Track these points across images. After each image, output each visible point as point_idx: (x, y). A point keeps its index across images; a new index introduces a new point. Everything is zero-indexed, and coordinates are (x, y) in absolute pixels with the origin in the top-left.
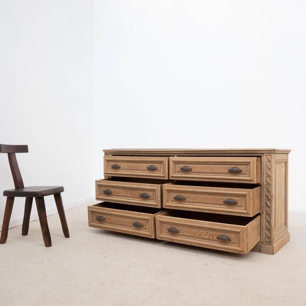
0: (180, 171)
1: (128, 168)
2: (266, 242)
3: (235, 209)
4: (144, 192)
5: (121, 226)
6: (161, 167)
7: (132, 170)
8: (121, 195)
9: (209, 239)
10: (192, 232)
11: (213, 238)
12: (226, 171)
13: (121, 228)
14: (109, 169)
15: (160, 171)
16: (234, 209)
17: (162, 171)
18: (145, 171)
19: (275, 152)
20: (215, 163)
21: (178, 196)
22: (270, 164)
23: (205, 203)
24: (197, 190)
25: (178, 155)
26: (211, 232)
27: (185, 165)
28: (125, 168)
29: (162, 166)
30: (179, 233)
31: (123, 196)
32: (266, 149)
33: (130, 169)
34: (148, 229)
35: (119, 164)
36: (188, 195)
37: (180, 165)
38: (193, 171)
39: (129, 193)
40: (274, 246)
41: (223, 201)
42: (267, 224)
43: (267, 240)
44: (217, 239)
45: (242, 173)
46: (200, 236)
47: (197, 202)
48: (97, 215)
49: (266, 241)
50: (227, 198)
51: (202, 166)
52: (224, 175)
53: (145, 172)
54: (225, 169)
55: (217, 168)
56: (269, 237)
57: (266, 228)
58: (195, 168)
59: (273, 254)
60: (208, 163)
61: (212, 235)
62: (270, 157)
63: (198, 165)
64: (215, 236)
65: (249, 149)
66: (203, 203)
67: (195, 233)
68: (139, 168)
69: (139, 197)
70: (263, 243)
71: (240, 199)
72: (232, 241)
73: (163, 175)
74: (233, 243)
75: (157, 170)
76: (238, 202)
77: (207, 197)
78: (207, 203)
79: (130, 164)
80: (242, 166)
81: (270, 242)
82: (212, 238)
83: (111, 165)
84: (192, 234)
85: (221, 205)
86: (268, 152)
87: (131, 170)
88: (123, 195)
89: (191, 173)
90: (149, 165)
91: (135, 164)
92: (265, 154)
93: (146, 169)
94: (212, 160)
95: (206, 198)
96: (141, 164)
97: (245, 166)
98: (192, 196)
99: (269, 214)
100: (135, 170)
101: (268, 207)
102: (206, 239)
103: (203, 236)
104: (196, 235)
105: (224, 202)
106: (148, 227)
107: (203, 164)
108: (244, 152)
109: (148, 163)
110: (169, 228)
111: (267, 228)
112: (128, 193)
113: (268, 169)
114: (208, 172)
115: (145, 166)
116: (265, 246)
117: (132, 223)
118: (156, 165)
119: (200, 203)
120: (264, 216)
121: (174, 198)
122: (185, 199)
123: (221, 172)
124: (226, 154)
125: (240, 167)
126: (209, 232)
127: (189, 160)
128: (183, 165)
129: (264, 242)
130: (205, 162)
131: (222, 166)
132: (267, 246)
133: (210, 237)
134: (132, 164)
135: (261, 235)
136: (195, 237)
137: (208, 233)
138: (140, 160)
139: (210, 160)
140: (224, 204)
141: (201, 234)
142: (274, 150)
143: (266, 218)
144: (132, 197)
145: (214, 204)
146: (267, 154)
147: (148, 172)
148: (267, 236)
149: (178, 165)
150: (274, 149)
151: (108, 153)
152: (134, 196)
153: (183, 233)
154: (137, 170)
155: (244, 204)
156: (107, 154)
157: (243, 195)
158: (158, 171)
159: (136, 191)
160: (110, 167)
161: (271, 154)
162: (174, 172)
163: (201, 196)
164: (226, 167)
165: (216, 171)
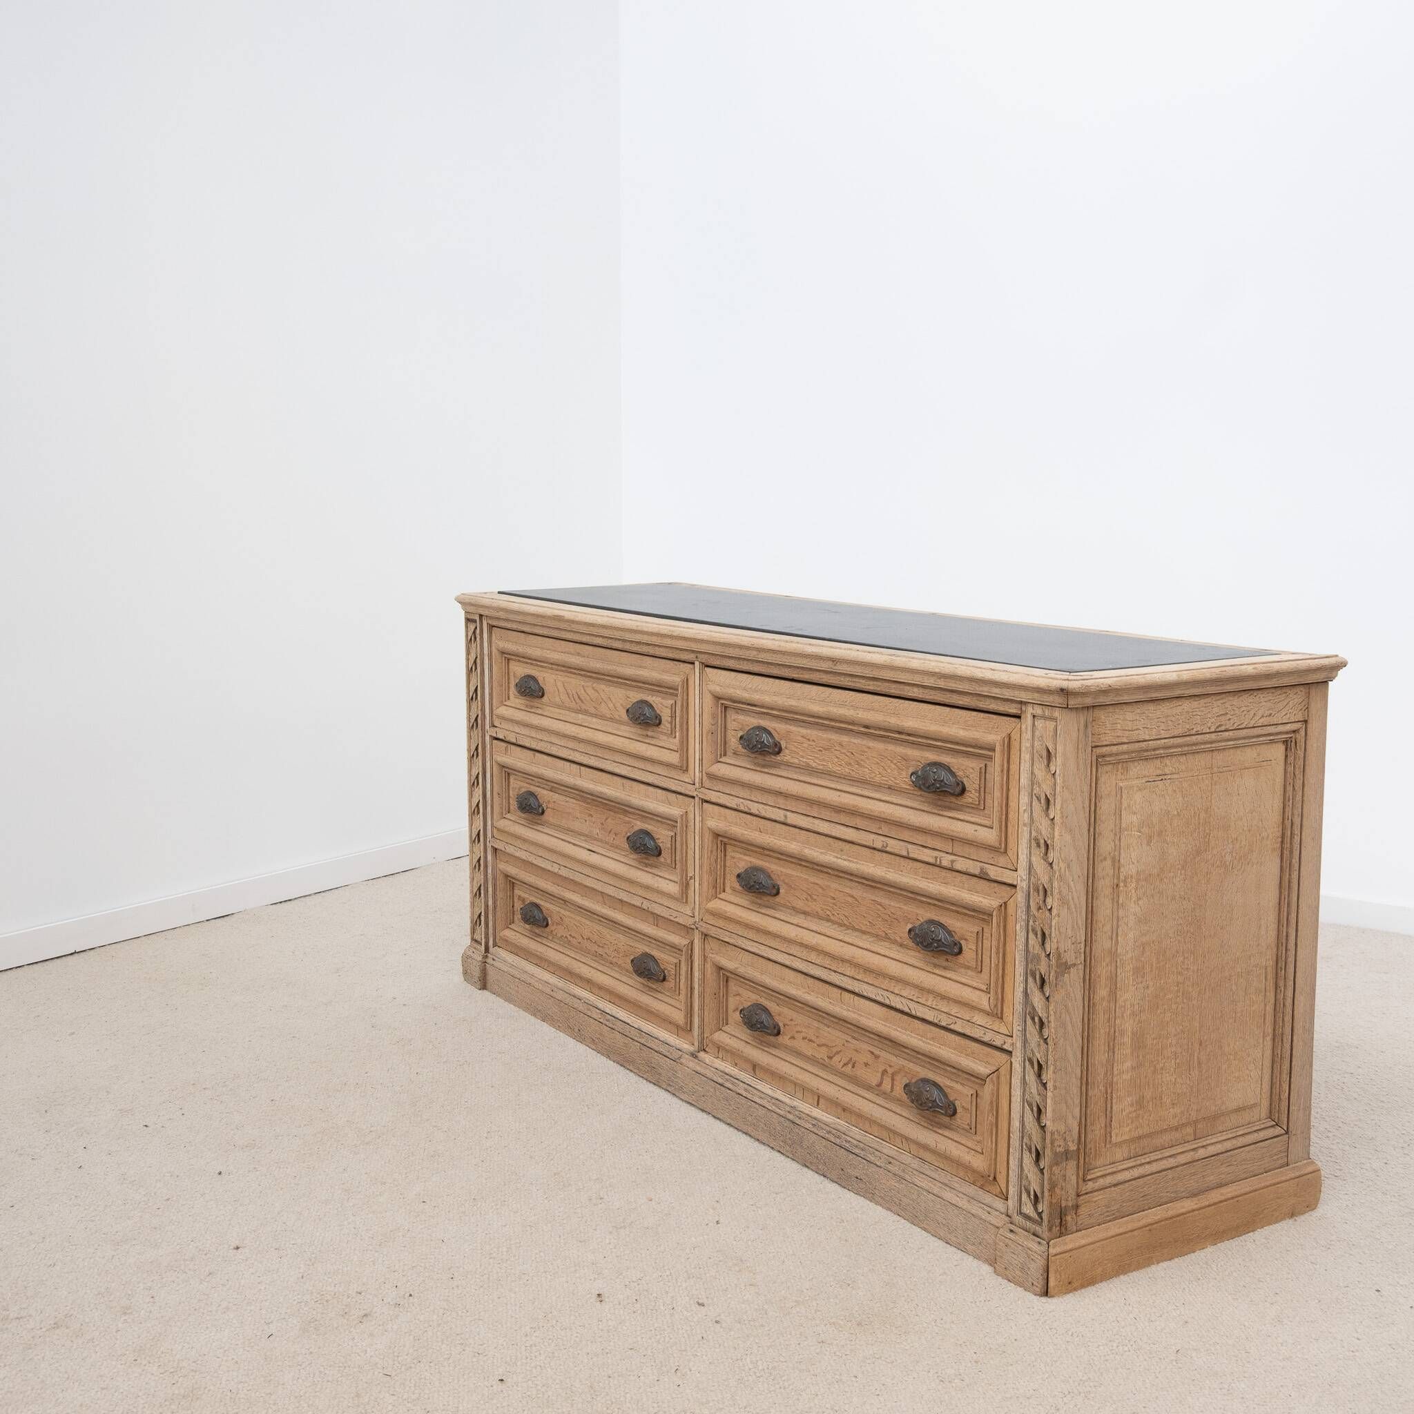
0: (739, 748)
1: (567, 701)
2: (1024, 1216)
4: (644, 826)
6: (674, 717)
8: (572, 825)
9: (879, 1090)
10: (823, 1041)
11: (892, 1088)
12: (905, 778)
15: (671, 737)
18: (617, 727)
20: (866, 727)
21: (753, 869)
23: (844, 926)
24: (818, 854)
25: (703, 658)
26: (889, 1058)
27: (754, 722)
28: (557, 700)
30: (780, 1038)
31: (577, 833)
33: (573, 705)
34: (680, 998)
35: (540, 676)
36: (789, 871)
37: (740, 718)
38: (785, 759)
39: (596, 821)
41: (909, 926)
44: (904, 1096)
45: (967, 798)
46: (848, 1069)
47: (818, 916)
48: (526, 896)
50: (924, 914)
51: (820, 734)
52: (896, 801)
54: (902, 764)
55: (873, 757)
56: (1035, 1193)
58: (795, 742)
59: (1046, 1295)
60: (841, 722)
61: (890, 1071)
62: (1052, 733)
63: (804, 731)
64: (899, 1077)
66: (839, 924)
67: (835, 1050)
68: (604, 709)
69: (627, 847)
71: (973, 928)
72: (958, 1119)
73: (676, 758)
74: (966, 1132)
75: (662, 728)
76: (963, 942)
78: (855, 929)
79: (570, 680)
80: (967, 762)
81: (1040, 1224)
82: (890, 1085)
83: (515, 675)
84: (822, 1054)
85: (898, 946)
86: (1037, 698)
87: (579, 712)
89: (776, 765)
90: (632, 697)
91: (589, 686)
92: (1030, 710)
93: (624, 716)
94: (850, 713)
95: (850, 899)
96: (610, 690)
97: (978, 765)
98: (800, 878)
100: (592, 716)
102: (868, 1087)
103: (860, 1072)
104: (836, 1061)
105: (913, 933)
106: (681, 985)
107: (822, 725)
110: (746, 1005)
112: (593, 820)
114: (838, 770)
115: (619, 698)
117: (631, 958)
118: (654, 701)
119: (828, 919)
121: (740, 875)
122: (776, 890)
123: (884, 780)
125: (959, 766)
126: (883, 1054)
128: (751, 721)
129: (1016, 1218)
131: (891, 747)
133: (882, 1081)
134: (579, 681)
136: (833, 1071)
137: (879, 1057)
138: (602, 667)
139: (841, 711)
140: (911, 943)
141: (855, 1056)
144: (606, 844)
145: (876, 937)
146: (1039, 711)
147: (630, 733)
149: (734, 716)
152: (611, 840)
153: (793, 1038)
154: (596, 716)
156: (471, 621)
157: (982, 912)
158: (664, 735)
159: (615, 817)
161: (1056, 714)
162: (718, 751)
163: (834, 885)
164: (905, 759)
165: (865, 773)
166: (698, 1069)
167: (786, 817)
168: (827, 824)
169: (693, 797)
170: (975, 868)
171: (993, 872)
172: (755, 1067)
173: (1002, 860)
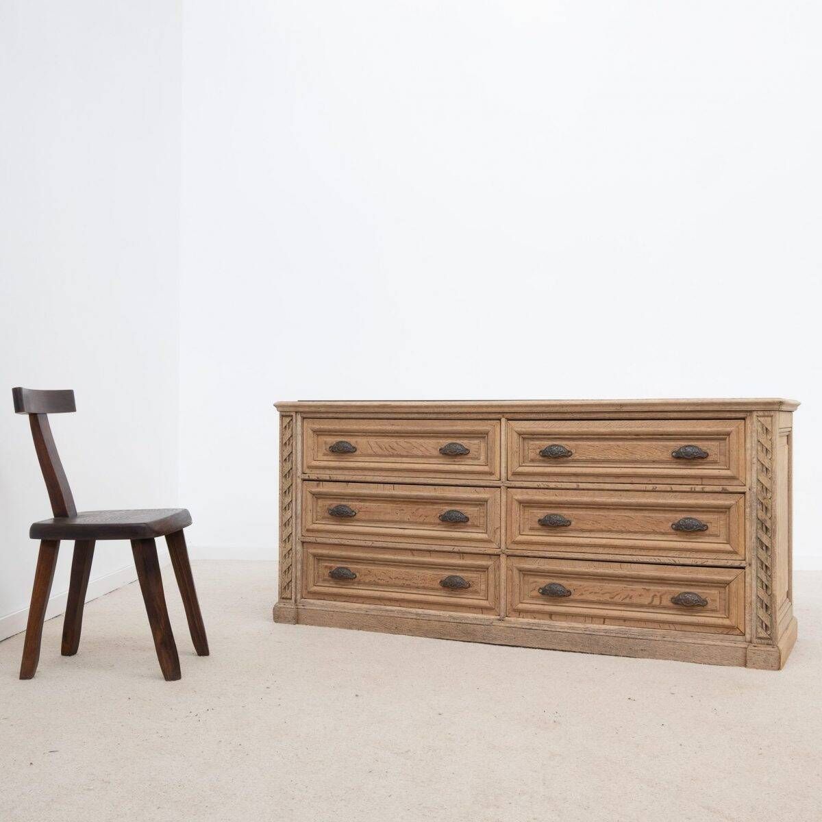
0: (538, 457)
1: (380, 452)
2: (760, 638)
3: (702, 542)
4: (453, 508)
5: (403, 591)
6: (479, 449)
7: (393, 456)
8: (382, 518)
9: (650, 606)
10: (606, 591)
11: (661, 603)
12: (666, 456)
13: (403, 594)
14: (320, 454)
15: (478, 459)
16: (700, 544)
17: (483, 458)
18: (431, 459)
19: (784, 408)
20: (637, 435)
21: (549, 516)
22: (769, 437)
23: (622, 532)
24: (604, 500)
25: (509, 416)
26: (656, 588)
27: (550, 443)
28: (370, 452)
29: (483, 445)
30: (571, 597)
31: (388, 522)
32: (760, 400)
33: (387, 453)
34: (482, 594)
35: (352, 441)
36: (578, 513)
37: (538, 443)
38: (576, 456)
39: (407, 512)
40: (781, 648)
41: (671, 524)
42: (762, 593)
43: (763, 634)
44: (671, 604)
45: (710, 459)
46: (627, 601)
47: (602, 531)
48: (333, 565)
49: (761, 635)
50: (680, 516)
51: (602, 443)
52: (661, 466)
53: (432, 461)
54: (664, 450)
55: (642, 449)
56: (766, 626)
57: (759, 605)
58: (582, 449)
59: (779, 669)
61: (658, 595)
62: (770, 422)
63: (589, 443)
64: (666, 596)
65: (714, 401)
66: (617, 532)
67: (615, 594)
68: (415, 452)
69: (438, 521)
70: (751, 642)
71: (716, 517)
72: (709, 607)
73: (486, 469)
74: (713, 611)
75: (470, 455)
76: (708, 524)
77: (628, 516)
78: (630, 532)
79: (386, 440)
80: (709, 443)
81: (771, 639)
82: (658, 603)
83: (326, 443)
84: (607, 598)
85: (663, 534)
86: (763, 407)
87: (390, 456)
88: (388, 517)
89: (568, 462)
90: (444, 442)
91: (402, 441)
92: (755, 414)
93: (436, 453)
94: (628, 430)
95: (626, 518)
96: (421, 441)
97: (716, 443)
98: (588, 514)
99: (766, 566)
100: (402, 456)
101: (764, 548)
102: (642, 606)
103: (636, 600)
104: (617, 599)
105: (674, 526)
106: (483, 587)
107: (602, 439)
108: (699, 408)
109: (441, 437)
110: (543, 586)
111: (762, 601)
112: (405, 512)
113: (765, 452)
114: (617, 458)
115: (432, 445)
116: (756, 648)
117: (440, 580)
118: (465, 443)
119: (610, 531)
120: (754, 572)
121: (539, 520)
122: (568, 523)
123: (651, 458)
124: (649, 414)
125: (703, 445)
126: (652, 588)
127: (565, 430)
128: (548, 443)
129: (755, 640)
130: (609, 435)
131: (654, 443)
132: (763, 649)
133: (653, 601)
134: (394, 440)
135: (747, 622)
136: (616, 604)
137: (649, 590)
138: (419, 429)
139: (622, 430)
140: (673, 531)
141: (631, 593)
142: (781, 403)
143: (758, 577)
144: (416, 523)
145: (647, 533)
146: (761, 414)
147: (441, 461)
148: (762, 622)
149: (532, 442)
150: (781, 400)
151: (292, 414)
152: (421, 520)
153: (582, 594)
154: (407, 456)
155: (723, 531)
156: (286, 416)
157: (722, 508)
158: (472, 458)
159: (428, 507)
160: (324, 449)
161: (772, 413)
162: (521, 461)
163: (613, 514)
164: (666, 447)
165: (638, 457)
166: (508, 625)
167: (578, 486)
168: (609, 485)
169: (500, 487)
170: (719, 489)
171: (730, 489)
172: (551, 615)
173: (736, 482)
